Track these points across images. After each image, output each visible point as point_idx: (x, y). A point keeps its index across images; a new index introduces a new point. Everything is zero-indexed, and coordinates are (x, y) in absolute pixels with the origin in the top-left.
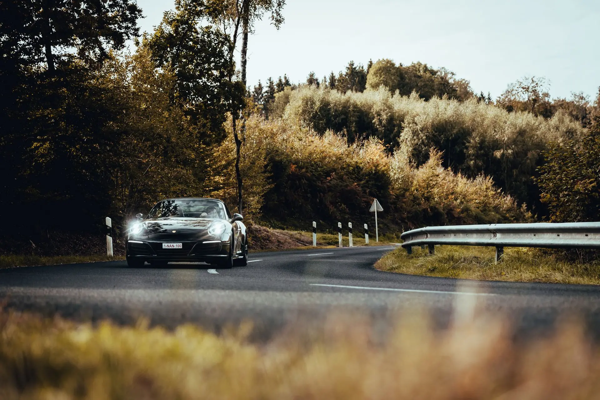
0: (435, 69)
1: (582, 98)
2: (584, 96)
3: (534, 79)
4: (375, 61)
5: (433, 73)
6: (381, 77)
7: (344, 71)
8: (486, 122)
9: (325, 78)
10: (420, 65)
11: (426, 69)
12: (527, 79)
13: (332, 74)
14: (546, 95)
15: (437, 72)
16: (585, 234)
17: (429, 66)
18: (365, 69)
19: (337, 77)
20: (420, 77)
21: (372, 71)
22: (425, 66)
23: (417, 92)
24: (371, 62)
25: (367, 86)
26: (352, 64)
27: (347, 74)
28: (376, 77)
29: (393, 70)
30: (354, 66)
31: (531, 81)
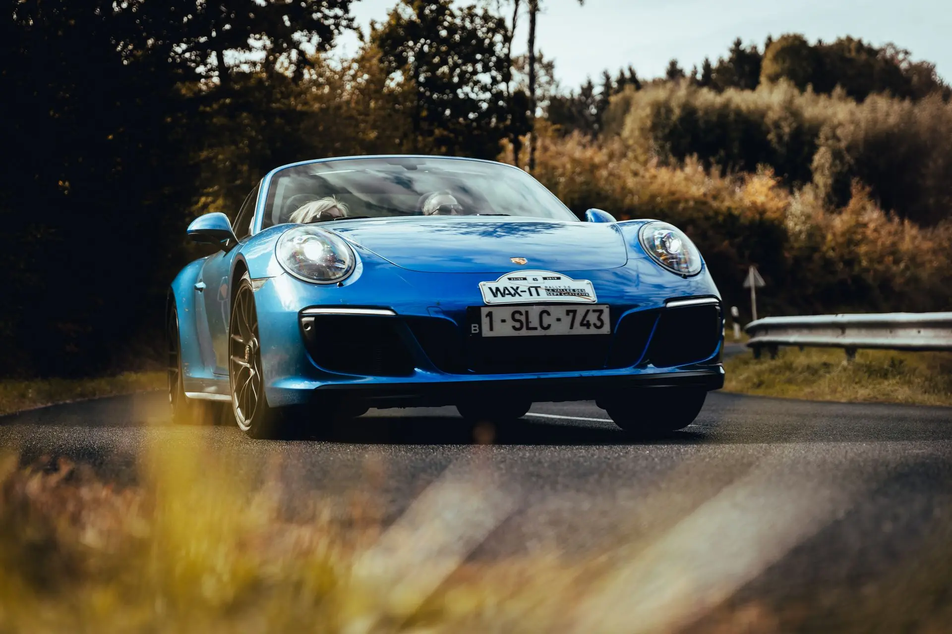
0: (876, 45)
4: (776, 38)
5: (873, 52)
6: (784, 62)
7: (727, 56)
9: (695, 66)
10: (849, 39)
11: (860, 47)
13: (707, 60)
15: (878, 51)
17: (865, 42)
18: (761, 50)
19: (714, 64)
20: (850, 61)
21: (771, 54)
22: (860, 43)
23: (843, 86)
24: (770, 39)
25: (763, 79)
26: (738, 43)
27: (731, 60)
28: (777, 63)
29: (804, 52)
30: (742, 47)
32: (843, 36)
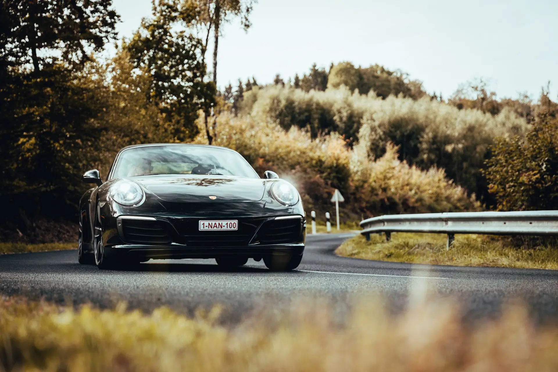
0: (391, 70)
1: (526, 97)
2: (528, 94)
3: (483, 80)
4: (336, 64)
5: (389, 73)
6: (341, 76)
7: (308, 72)
9: (290, 79)
10: (377, 66)
11: (383, 70)
12: (476, 79)
13: (297, 75)
14: (493, 94)
15: (393, 73)
16: (529, 222)
17: (386, 68)
18: (327, 70)
19: (301, 77)
20: (377, 77)
21: (333, 72)
22: (382, 68)
23: (375, 91)
24: (332, 64)
25: (329, 85)
26: (315, 66)
27: (310, 75)
28: (337, 76)
29: (353, 72)
30: (316, 68)
31: (479, 81)
32: (373, 64)
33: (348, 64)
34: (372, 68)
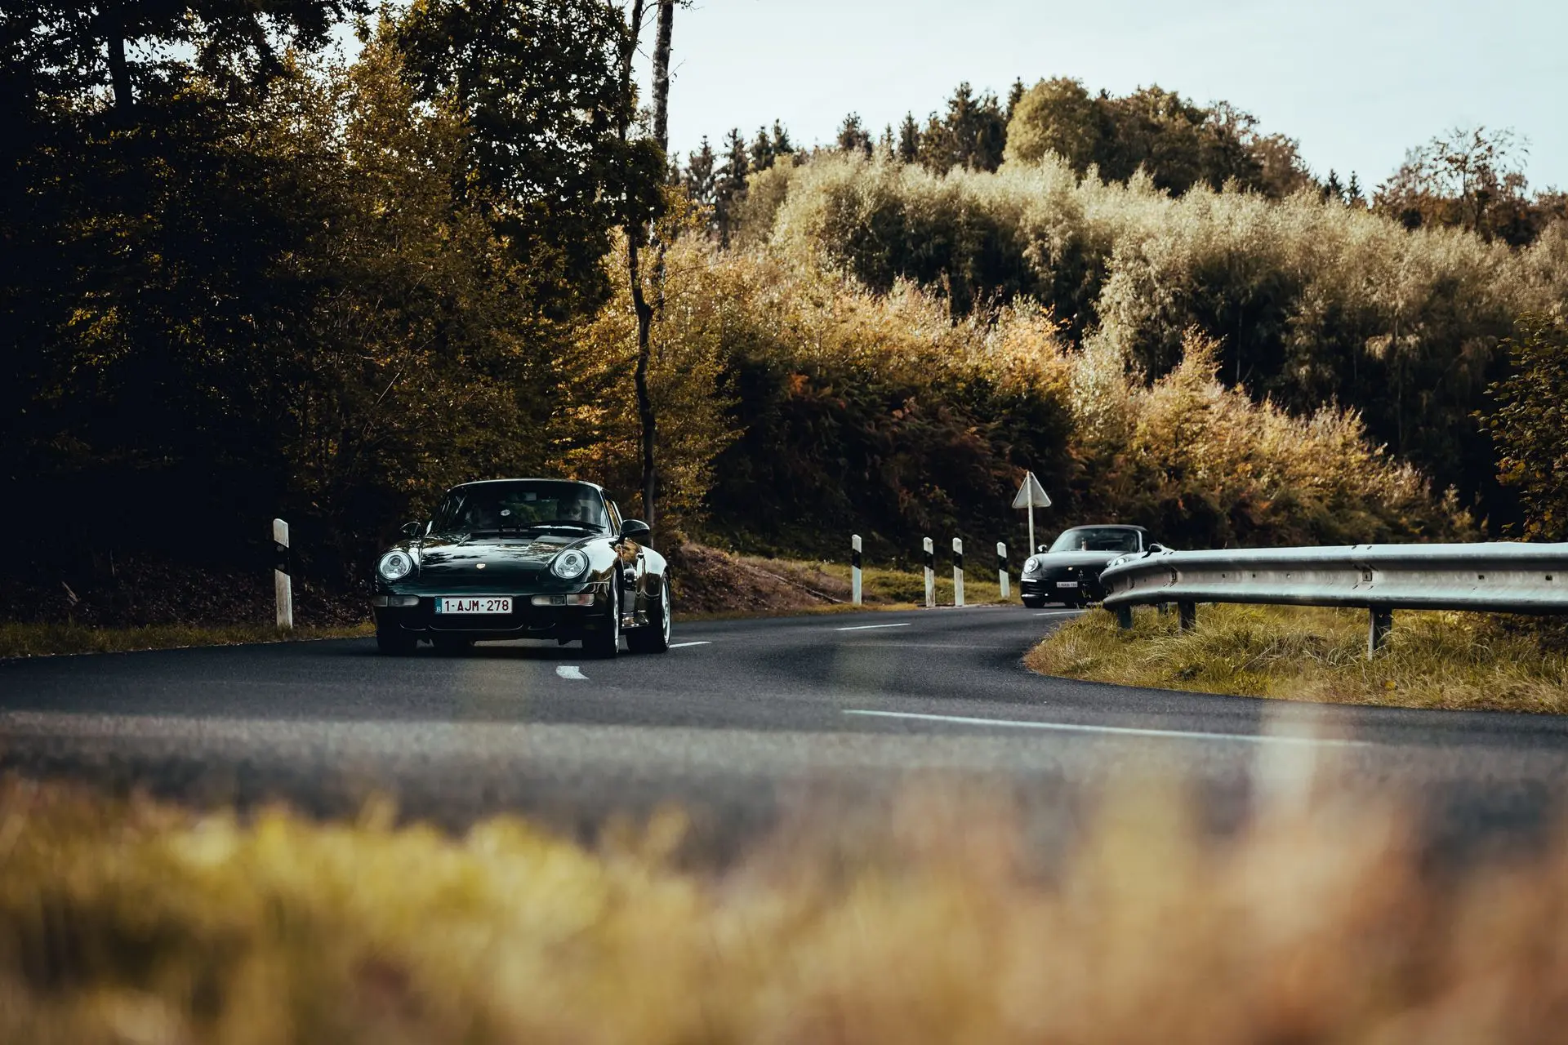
0: (1201, 105)
3: (1482, 135)
4: (1029, 84)
5: (1195, 116)
7: (944, 113)
8: (1343, 257)
9: (889, 130)
10: (1157, 92)
11: (1174, 106)
12: (1461, 135)
13: (910, 119)
14: (1517, 180)
15: (1204, 116)
17: (1182, 98)
18: (1003, 104)
19: (923, 127)
20: (1157, 128)
21: (1021, 112)
22: (1174, 98)
23: (1149, 170)
24: (1019, 86)
25: (1008, 153)
26: (964, 92)
27: (951, 119)
28: (1034, 126)
29: (1081, 112)
30: (970, 99)
31: (1473, 141)
32: (1146, 86)
33: (1068, 85)
34: (1141, 98)
